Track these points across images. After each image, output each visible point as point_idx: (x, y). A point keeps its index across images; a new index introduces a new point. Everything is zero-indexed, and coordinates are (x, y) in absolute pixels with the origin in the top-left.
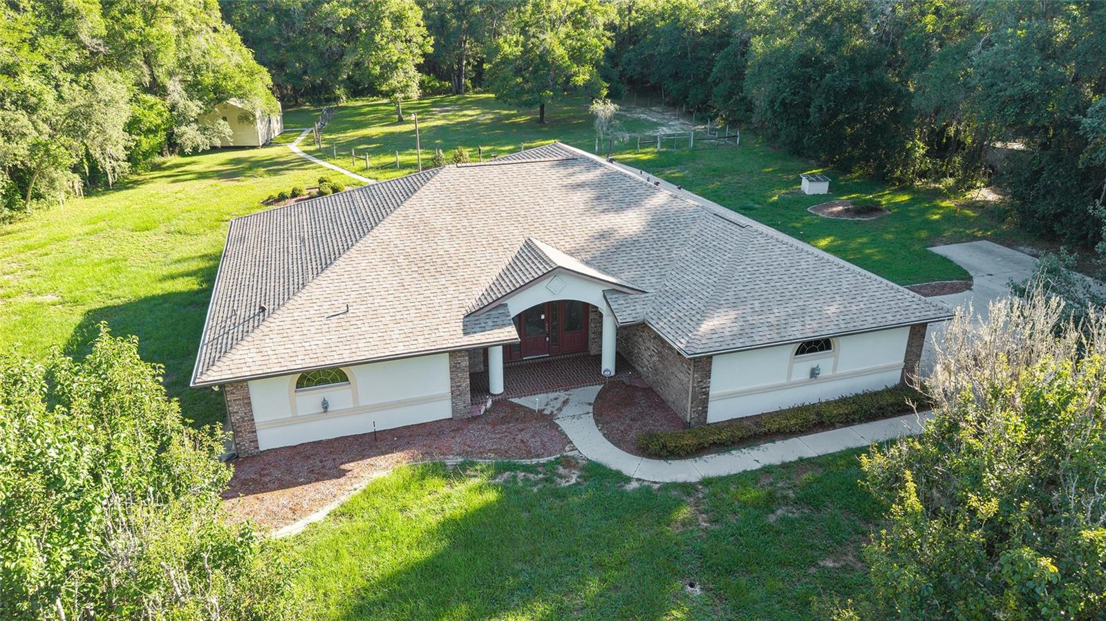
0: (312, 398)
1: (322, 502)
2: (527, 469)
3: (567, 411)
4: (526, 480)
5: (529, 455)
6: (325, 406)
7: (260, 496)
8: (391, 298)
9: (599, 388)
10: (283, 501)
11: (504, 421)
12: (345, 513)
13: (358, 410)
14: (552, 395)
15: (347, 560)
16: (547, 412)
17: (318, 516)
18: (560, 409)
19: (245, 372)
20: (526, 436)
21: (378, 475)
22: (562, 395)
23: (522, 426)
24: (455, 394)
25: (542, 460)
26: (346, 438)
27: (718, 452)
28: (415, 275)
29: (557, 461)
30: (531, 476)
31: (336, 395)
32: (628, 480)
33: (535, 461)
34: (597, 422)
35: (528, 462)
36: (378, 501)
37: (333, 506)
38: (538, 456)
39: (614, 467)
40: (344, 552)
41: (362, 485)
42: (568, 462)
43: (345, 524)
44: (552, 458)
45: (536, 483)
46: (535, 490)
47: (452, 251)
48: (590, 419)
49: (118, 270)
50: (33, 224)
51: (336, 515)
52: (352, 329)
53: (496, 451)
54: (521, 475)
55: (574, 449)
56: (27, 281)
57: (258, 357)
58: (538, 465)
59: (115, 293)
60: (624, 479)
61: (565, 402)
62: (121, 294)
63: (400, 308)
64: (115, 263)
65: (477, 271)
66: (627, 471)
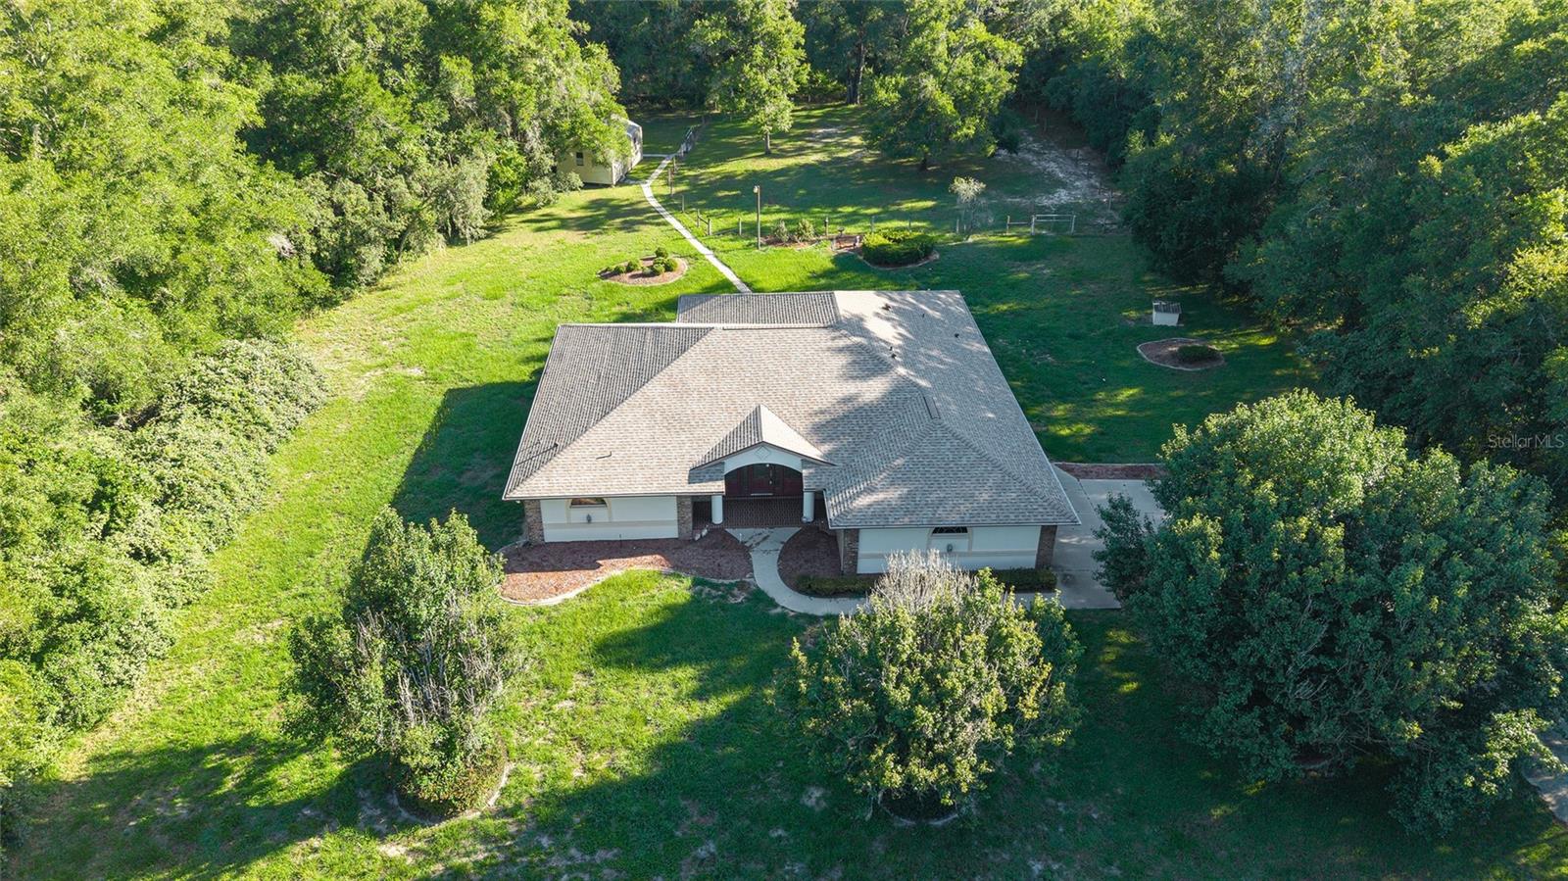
0: (580, 514)
1: (576, 585)
2: (715, 587)
3: (764, 546)
4: (709, 594)
5: (719, 576)
6: (589, 519)
7: (539, 574)
8: (642, 448)
9: (798, 529)
10: (552, 581)
11: (714, 546)
12: (587, 596)
13: (611, 524)
14: (759, 530)
15: (580, 626)
16: (747, 545)
17: (571, 595)
18: (758, 544)
19: (537, 494)
20: (723, 561)
21: (617, 573)
22: (766, 531)
23: (723, 553)
24: (681, 522)
25: (726, 582)
26: (603, 541)
27: (851, 597)
28: (665, 430)
29: (736, 584)
30: (713, 592)
31: (598, 513)
32: (776, 606)
33: (720, 581)
34: (780, 558)
35: (715, 581)
36: (610, 592)
37: (581, 590)
38: (724, 578)
39: (771, 594)
40: (579, 621)
41: (603, 578)
42: (742, 586)
43: (585, 604)
44: (733, 581)
45: (714, 597)
46: (712, 602)
47: (697, 411)
48: (776, 556)
49: (468, 347)
50: (402, 278)
51: (581, 596)
52: (611, 471)
53: (697, 569)
54: (707, 589)
55: (753, 577)
56: (399, 350)
57: (546, 484)
58: (722, 584)
59: (465, 374)
60: (773, 603)
61: (765, 538)
62: (469, 377)
63: (647, 456)
64: (467, 341)
65: (711, 431)
66: (778, 600)
